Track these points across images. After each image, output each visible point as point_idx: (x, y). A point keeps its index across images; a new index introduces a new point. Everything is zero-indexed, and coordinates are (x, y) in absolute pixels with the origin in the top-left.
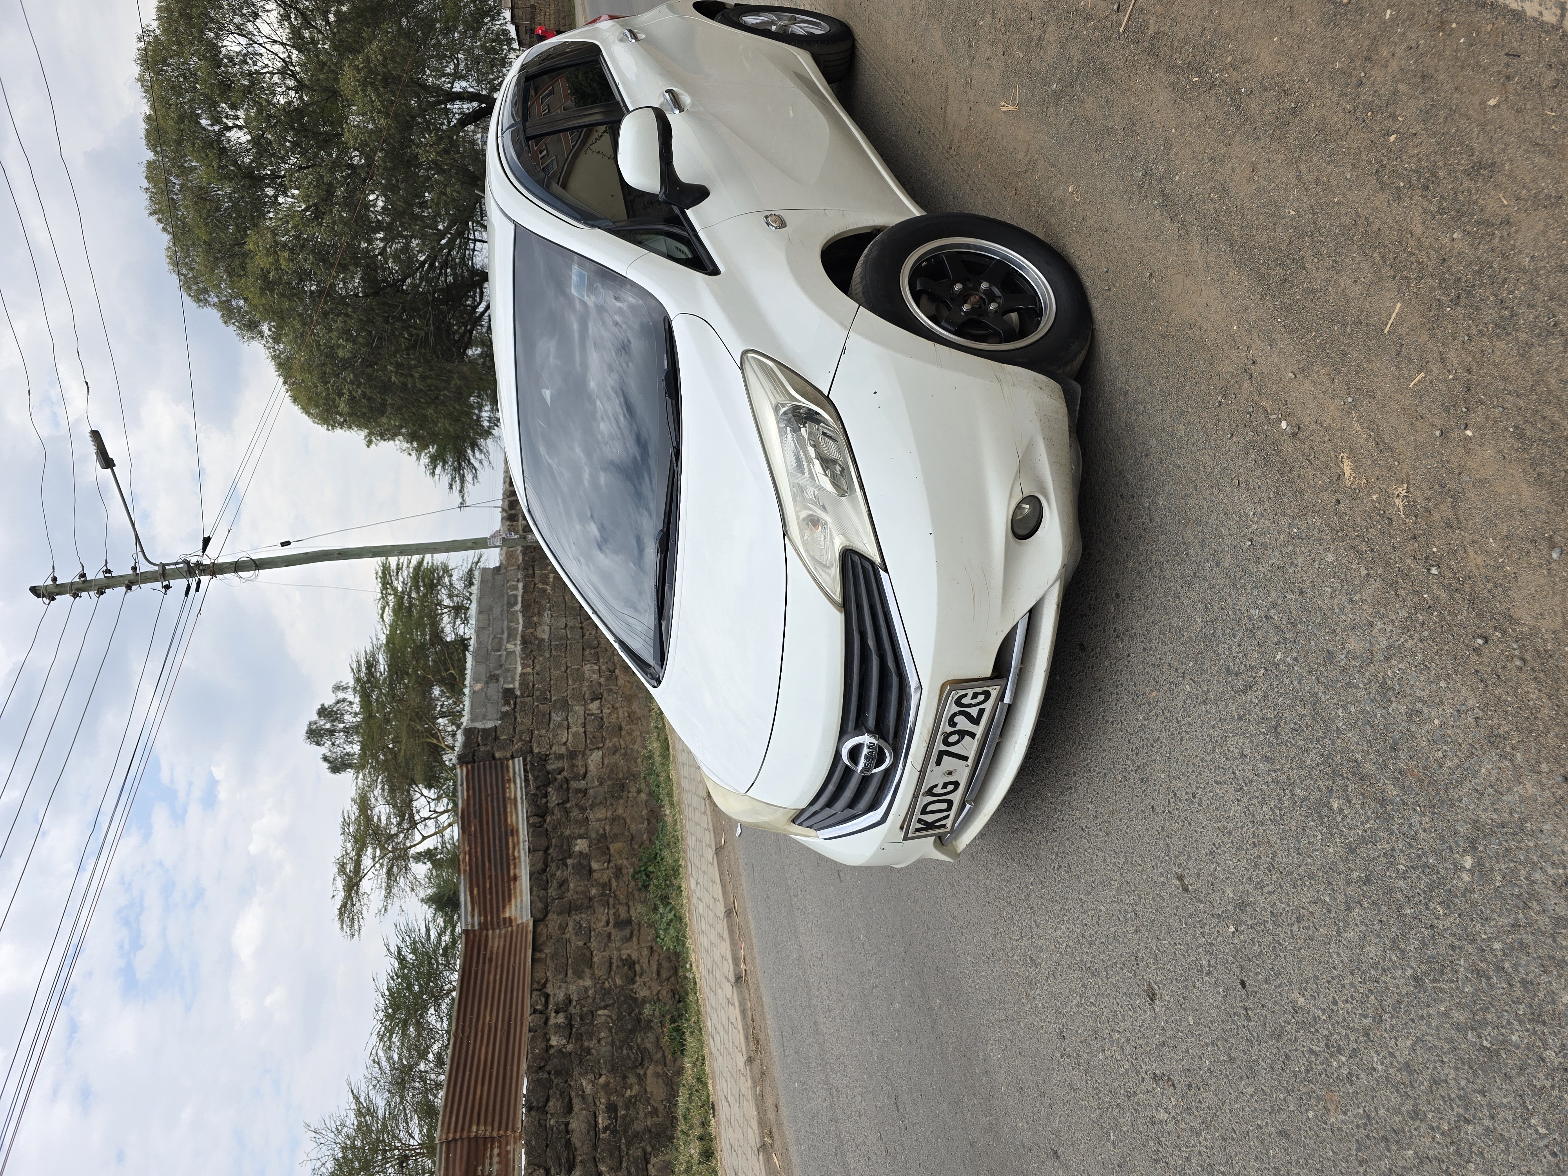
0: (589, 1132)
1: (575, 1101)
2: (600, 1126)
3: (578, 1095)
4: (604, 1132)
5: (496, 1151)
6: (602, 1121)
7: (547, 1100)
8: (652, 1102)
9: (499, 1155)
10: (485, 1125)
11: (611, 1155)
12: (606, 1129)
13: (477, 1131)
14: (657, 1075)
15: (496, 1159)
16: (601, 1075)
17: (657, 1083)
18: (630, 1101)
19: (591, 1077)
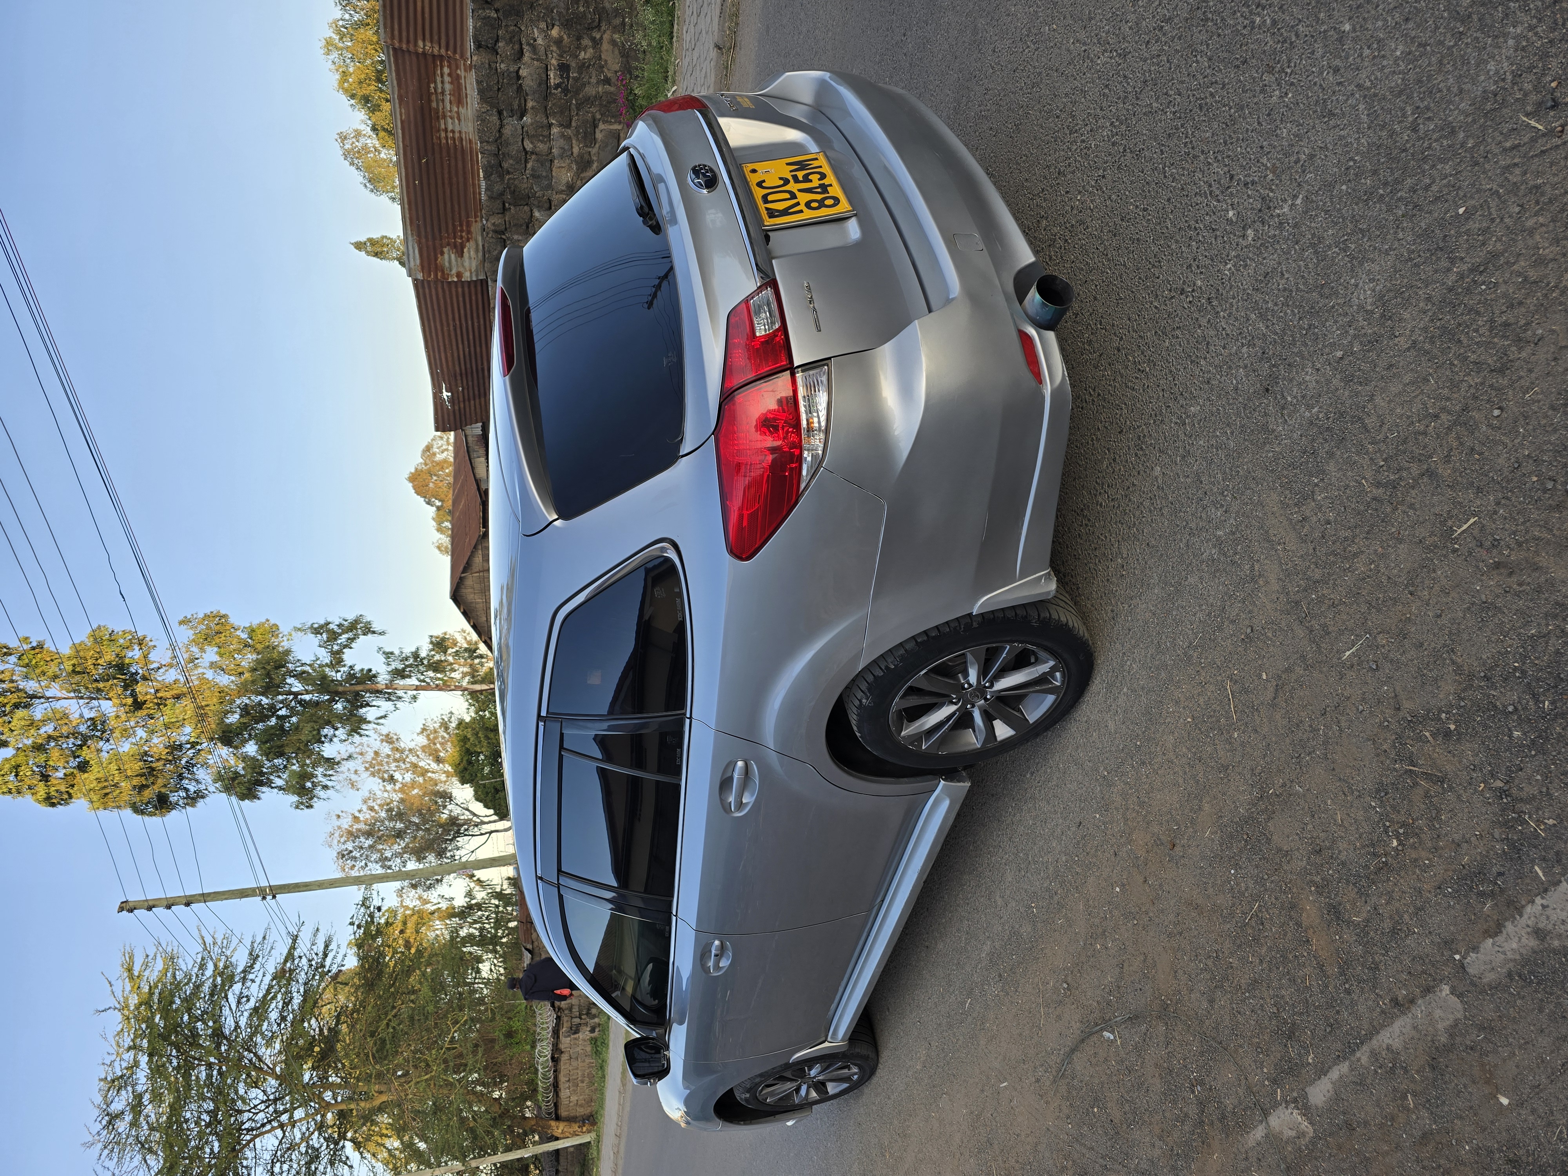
0: (540, 84)
1: (526, 48)
2: (552, 81)
3: (529, 44)
4: (556, 89)
5: (446, 70)
6: (554, 78)
7: (497, 41)
8: (605, 70)
9: (450, 75)
10: (431, 42)
11: (562, 112)
12: (557, 86)
13: (424, 46)
14: (613, 42)
15: (447, 79)
16: (553, 25)
17: (613, 52)
18: (584, 64)
19: (543, 25)
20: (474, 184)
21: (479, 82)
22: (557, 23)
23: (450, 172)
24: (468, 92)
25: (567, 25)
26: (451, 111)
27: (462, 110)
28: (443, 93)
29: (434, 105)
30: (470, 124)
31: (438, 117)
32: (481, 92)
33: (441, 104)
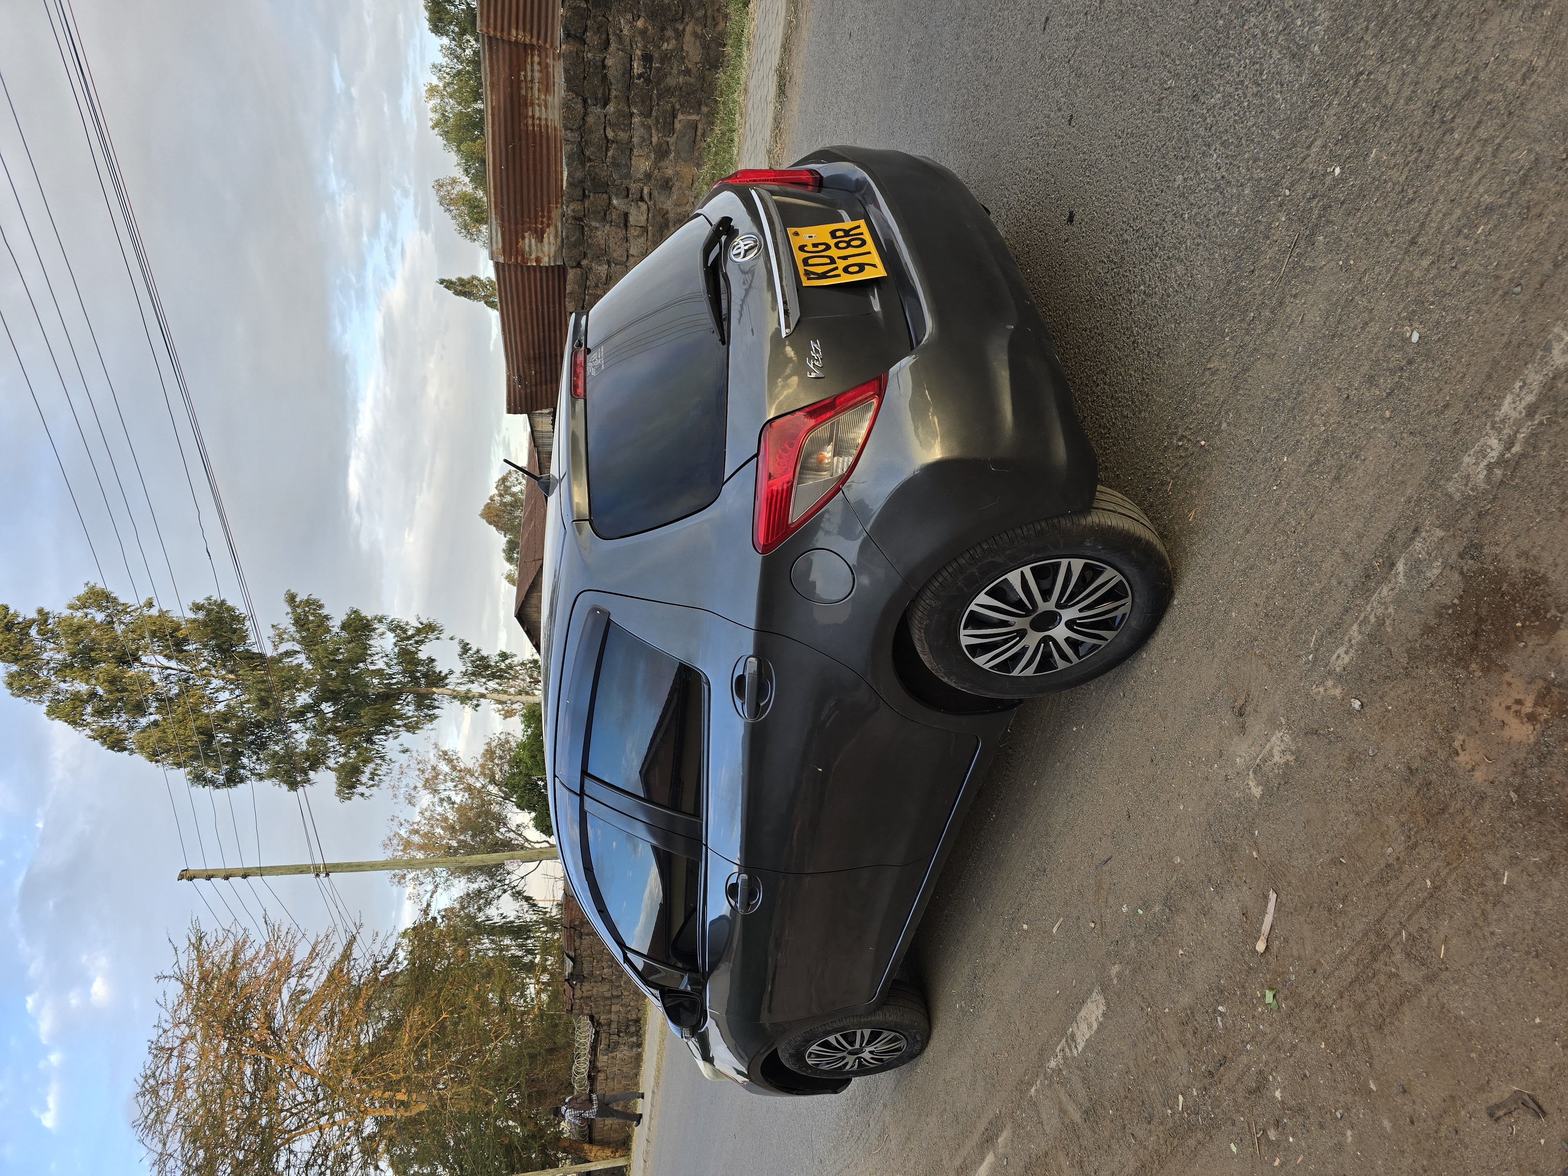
0: (624, 74)
1: (612, 37)
2: (635, 71)
3: (615, 34)
4: (639, 78)
5: (536, 59)
6: (637, 68)
7: (585, 30)
8: (687, 61)
9: (539, 63)
10: (524, 31)
11: (643, 102)
12: (640, 76)
13: (517, 35)
14: (695, 34)
15: (536, 67)
16: (639, 17)
17: (695, 43)
18: (666, 55)
19: (629, 16)
20: (556, 171)
21: (566, 71)
22: (643, 14)
23: (534, 159)
24: (556, 80)
25: (652, 16)
26: (538, 99)
27: (550, 99)
28: (532, 81)
29: (523, 92)
30: (556, 112)
31: (526, 104)
32: (568, 80)
33: (529, 92)
